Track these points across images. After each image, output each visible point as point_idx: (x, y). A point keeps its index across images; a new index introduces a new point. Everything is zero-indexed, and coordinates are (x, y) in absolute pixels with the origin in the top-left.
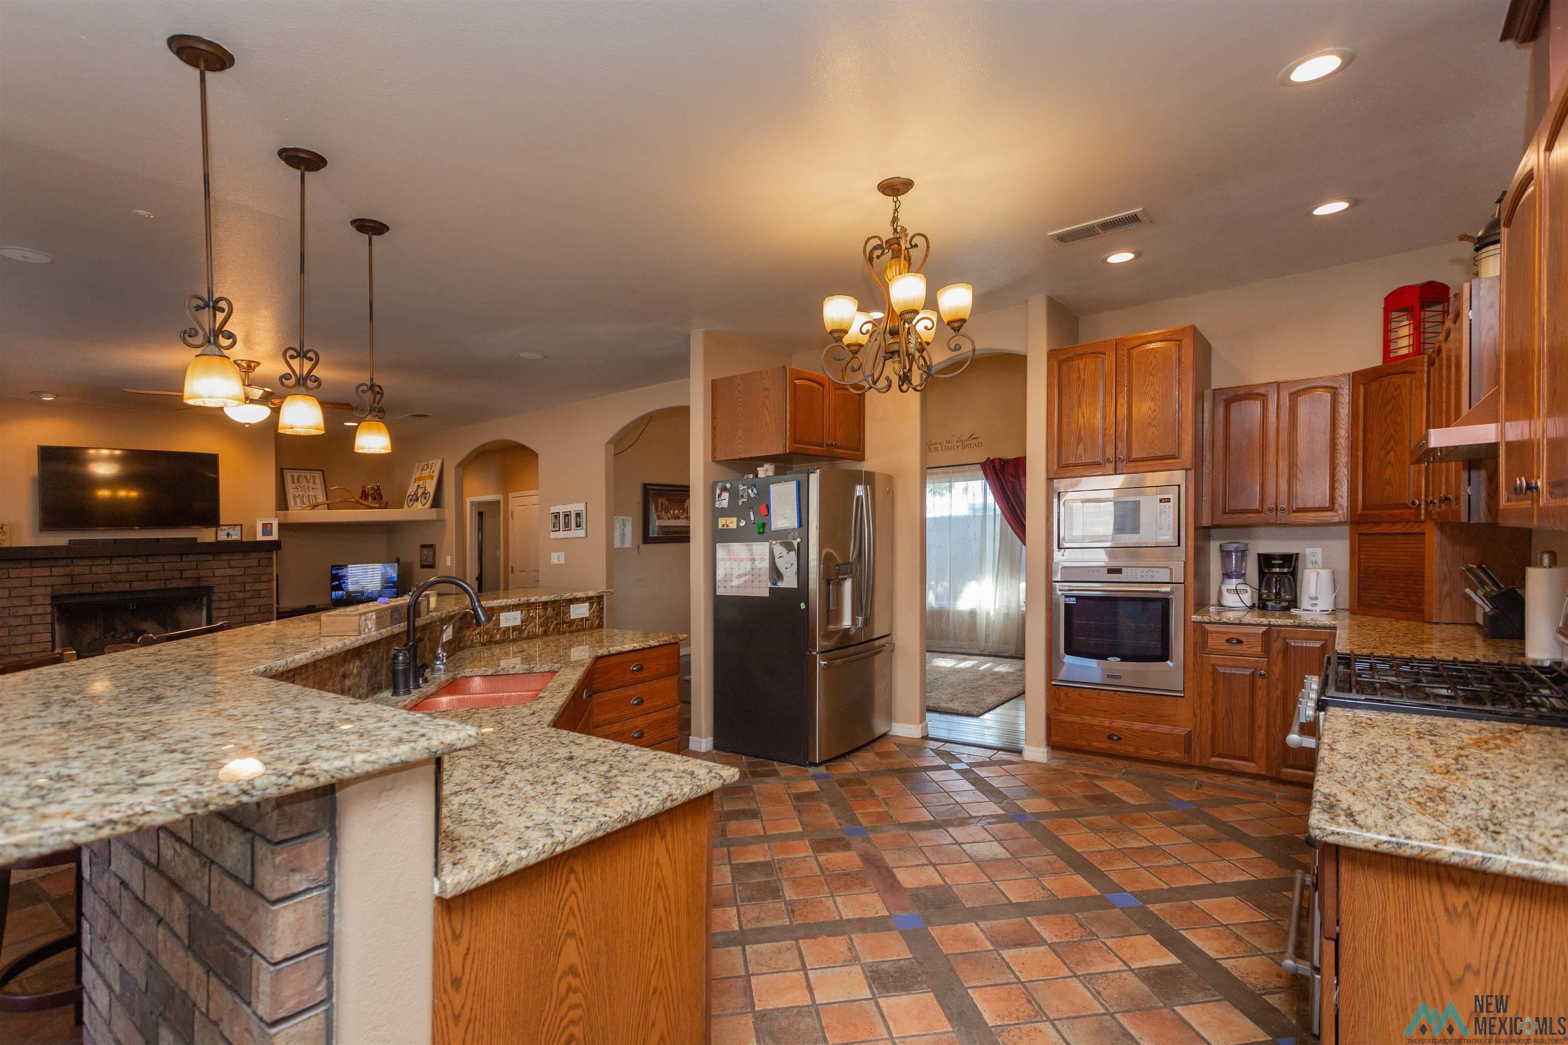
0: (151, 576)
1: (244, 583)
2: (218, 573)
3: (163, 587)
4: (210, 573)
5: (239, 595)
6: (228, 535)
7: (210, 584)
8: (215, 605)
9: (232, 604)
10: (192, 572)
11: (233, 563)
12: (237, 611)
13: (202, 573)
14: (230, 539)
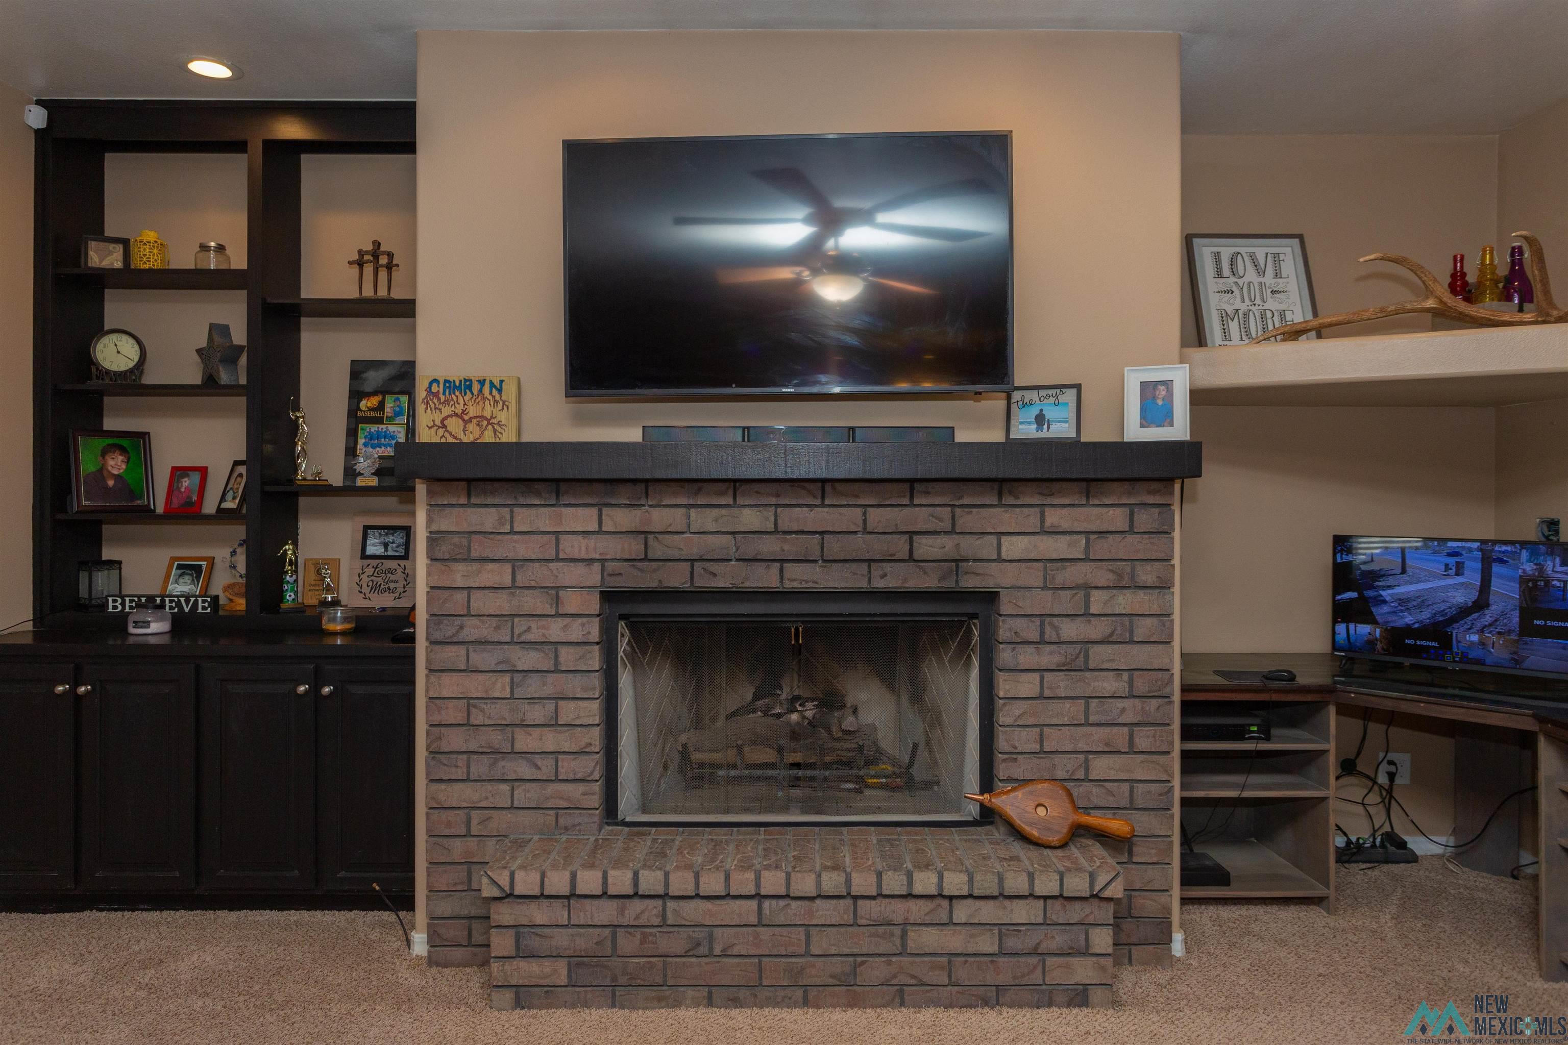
0: (834, 546)
1: (1087, 588)
2: (1014, 547)
3: (862, 584)
4: (985, 547)
5: (1070, 630)
6: (1040, 419)
7: (987, 584)
8: (1005, 656)
9: (1048, 657)
10: (939, 540)
11: (1054, 517)
12: (1061, 684)
13: (969, 546)
14: (1044, 434)
